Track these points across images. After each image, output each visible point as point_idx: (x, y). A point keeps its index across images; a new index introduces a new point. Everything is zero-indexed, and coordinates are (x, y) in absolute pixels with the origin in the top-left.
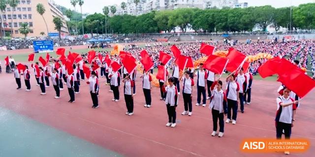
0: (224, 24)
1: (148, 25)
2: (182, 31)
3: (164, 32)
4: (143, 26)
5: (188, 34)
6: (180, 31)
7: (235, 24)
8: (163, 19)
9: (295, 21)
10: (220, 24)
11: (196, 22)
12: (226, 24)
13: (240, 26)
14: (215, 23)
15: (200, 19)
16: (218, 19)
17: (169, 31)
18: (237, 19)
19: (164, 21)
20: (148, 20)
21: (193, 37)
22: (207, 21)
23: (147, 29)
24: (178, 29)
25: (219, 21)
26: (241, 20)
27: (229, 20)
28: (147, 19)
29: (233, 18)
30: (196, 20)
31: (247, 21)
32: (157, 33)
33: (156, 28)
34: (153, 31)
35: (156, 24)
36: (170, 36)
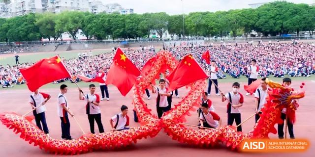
0: (121, 31)
1: (26, 30)
2: (72, 38)
3: (47, 40)
4: (19, 32)
5: (81, 42)
6: (70, 39)
7: (134, 30)
8: (47, 24)
9: (188, 28)
10: (118, 30)
11: (90, 28)
12: (124, 30)
13: (139, 32)
14: (112, 29)
15: (94, 24)
16: (115, 25)
17: (55, 38)
18: (135, 26)
19: (49, 26)
20: (26, 25)
21: (86, 45)
22: (103, 27)
23: (25, 36)
24: (66, 36)
25: (116, 27)
26: (139, 26)
27: (127, 27)
28: (25, 23)
29: (131, 24)
30: (89, 25)
31: (145, 27)
32: (39, 41)
33: (38, 35)
34: (34, 39)
35: (38, 29)
36: (58, 44)
